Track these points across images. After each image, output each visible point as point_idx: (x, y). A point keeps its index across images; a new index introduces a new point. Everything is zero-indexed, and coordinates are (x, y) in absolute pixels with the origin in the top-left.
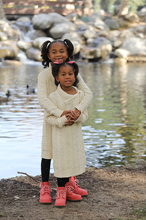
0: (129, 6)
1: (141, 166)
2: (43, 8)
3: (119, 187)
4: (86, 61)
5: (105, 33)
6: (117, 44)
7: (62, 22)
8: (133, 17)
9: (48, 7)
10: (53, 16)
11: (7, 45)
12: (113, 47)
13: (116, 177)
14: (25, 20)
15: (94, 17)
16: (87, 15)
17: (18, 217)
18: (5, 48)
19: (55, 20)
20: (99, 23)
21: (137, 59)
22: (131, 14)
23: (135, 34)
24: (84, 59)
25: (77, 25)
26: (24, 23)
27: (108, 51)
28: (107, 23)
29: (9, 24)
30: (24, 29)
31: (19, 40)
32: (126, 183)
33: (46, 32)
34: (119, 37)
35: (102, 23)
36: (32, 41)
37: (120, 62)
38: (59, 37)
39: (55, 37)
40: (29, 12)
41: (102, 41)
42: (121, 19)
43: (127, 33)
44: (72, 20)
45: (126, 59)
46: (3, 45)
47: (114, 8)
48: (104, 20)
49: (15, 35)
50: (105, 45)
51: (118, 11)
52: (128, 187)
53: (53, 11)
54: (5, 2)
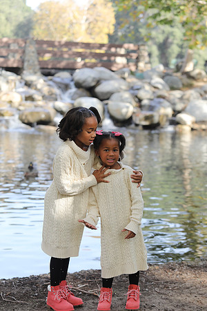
0: (195, 61)
1: (206, 262)
2: (87, 60)
3: (178, 289)
4: (140, 128)
5: (165, 93)
6: (179, 107)
7: (111, 78)
8: (200, 74)
9: (93, 61)
10: (100, 71)
11: (41, 107)
12: (174, 111)
13: (175, 276)
14: (64, 76)
15: (150, 73)
16: (142, 71)
18: (39, 109)
19: (103, 76)
20: (157, 80)
21: (204, 127)
22: (197, 71)
23: (201, 95)
24: (137, 125)
25: (129, 83)
26: (63, 79)
27: (167, 116)
28: (166, 82)
29: (45, 81)
30: (63, 86)
31: (56, 100)
32: (188, 284)
33: (91, 91)
34: (181, 99)
35: (161, 81)
36: (73, 102)
37: (183, 130)
38: (106, 98)
39: (102, 98)
40: (70, 66)
42: (184, 77)
43: (192, 94)
44: (123, 76)
45: (190, 126)
46: (36, 106)
47: (177, 62)
48: (163, 78)
49: (51, 94)
50: (165, 107)
51: (181, 66)
52: (189, 289)
53: (100, 65)
54: (40, 53)
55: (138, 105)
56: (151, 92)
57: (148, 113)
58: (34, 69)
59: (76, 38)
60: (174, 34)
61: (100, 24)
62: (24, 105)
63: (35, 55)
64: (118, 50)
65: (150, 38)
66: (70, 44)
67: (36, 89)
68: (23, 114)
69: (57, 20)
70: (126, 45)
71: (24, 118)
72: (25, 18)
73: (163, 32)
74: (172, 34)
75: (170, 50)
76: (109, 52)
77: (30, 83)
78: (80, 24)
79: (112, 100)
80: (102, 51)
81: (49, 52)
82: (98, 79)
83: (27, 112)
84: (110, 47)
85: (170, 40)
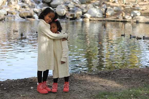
1: (96, 73)
4: (69, 19)
11: (28, 11)
12: (83, 12)
13: (83, 78)
17: (33, 97)
21: (95, 19)
25: (64, 1)
31: (34, 8)
32: (88, 82)
33: (49, 4)
34: (86, 8)
36: (41, 8)
37: (86, 20)
38: (55, 7)
45: (89, 19)
49: (32, 5)
50: (79, 11)
55: (68, 10)
56: (73, 5)
57: (72, 13)
67: (26, 3)
79: (57, 8)
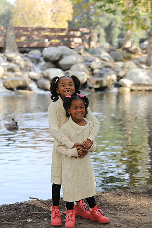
0: (132, 40)
1: (145, 190)
2: (53, 41)
3: (124, 210)
4: (93, 90)
5: (111, 64)
6: (121, 74)
7: (71, 54)
8: (136, 49)
9: (58, 41)
10: (62, 49)
11: (19, 76)
12: (118, 77)
13: (121, 200)
14: (36, 53)
15: (100, 49)
16: (93, 48)
18: (18, 78)
19: (65, 52)
20: (105, 54)
21: (140, 88)
22: (134, 47)
23: (137, 65)
24: (91, 88)
25: (84, 57)
26: (34, 55)
27: (113, 81)
28: (111, 56)
29: (21, 57)
30: (35, 61)
31: (30, 71)
32: (131, 206)
33: (56, 64)
34: (123, 68)
35: (108, 55)
36: (42, 72)
37: (124, 91)
38: (67, 68)
39: (64, 68)
40: (40, 45)
41: (107, 71)
42: (125, 52)
43: (130, 64)
44: (79, 52)
45: (129, 88)
46: (15, 76)
47: (119, 41)
48: (109, 52)
49: (27, 66)
50: (110, 75)
51: (122, 44)
52: (133, 210)
53: (62, 44)
54: (18, 36)
55: (91, 73)
56: (100, 64)
57: (100, 79)
58: (13, 48)
59: (44, 25)
60: (116, 20)
61: (61, 13)
62: (7, 75)
63: (14, 37)
64: (75, 32)
65: (98, 23)
66: (40, 29)
67: (15, 63)
68: (6, 82)
69: (30, 11)
70: (81, 29)
71: (7, 84)
72: (5, 10)
73: (108, 18)
74: (114, 20)
75: (113, 32)
76: (69, 34)
77: (10, 59)
78: (47, 14)
79: (72, 70)
80: (63, 34)
81: (24, 35)
82: (61, 55)
83: (8, 81)
84: (70, 31)
85: (113, 24)
